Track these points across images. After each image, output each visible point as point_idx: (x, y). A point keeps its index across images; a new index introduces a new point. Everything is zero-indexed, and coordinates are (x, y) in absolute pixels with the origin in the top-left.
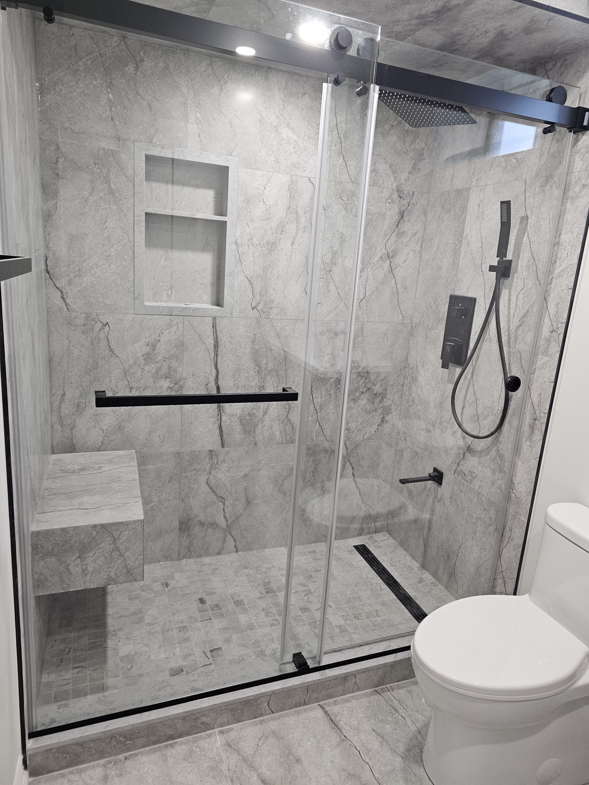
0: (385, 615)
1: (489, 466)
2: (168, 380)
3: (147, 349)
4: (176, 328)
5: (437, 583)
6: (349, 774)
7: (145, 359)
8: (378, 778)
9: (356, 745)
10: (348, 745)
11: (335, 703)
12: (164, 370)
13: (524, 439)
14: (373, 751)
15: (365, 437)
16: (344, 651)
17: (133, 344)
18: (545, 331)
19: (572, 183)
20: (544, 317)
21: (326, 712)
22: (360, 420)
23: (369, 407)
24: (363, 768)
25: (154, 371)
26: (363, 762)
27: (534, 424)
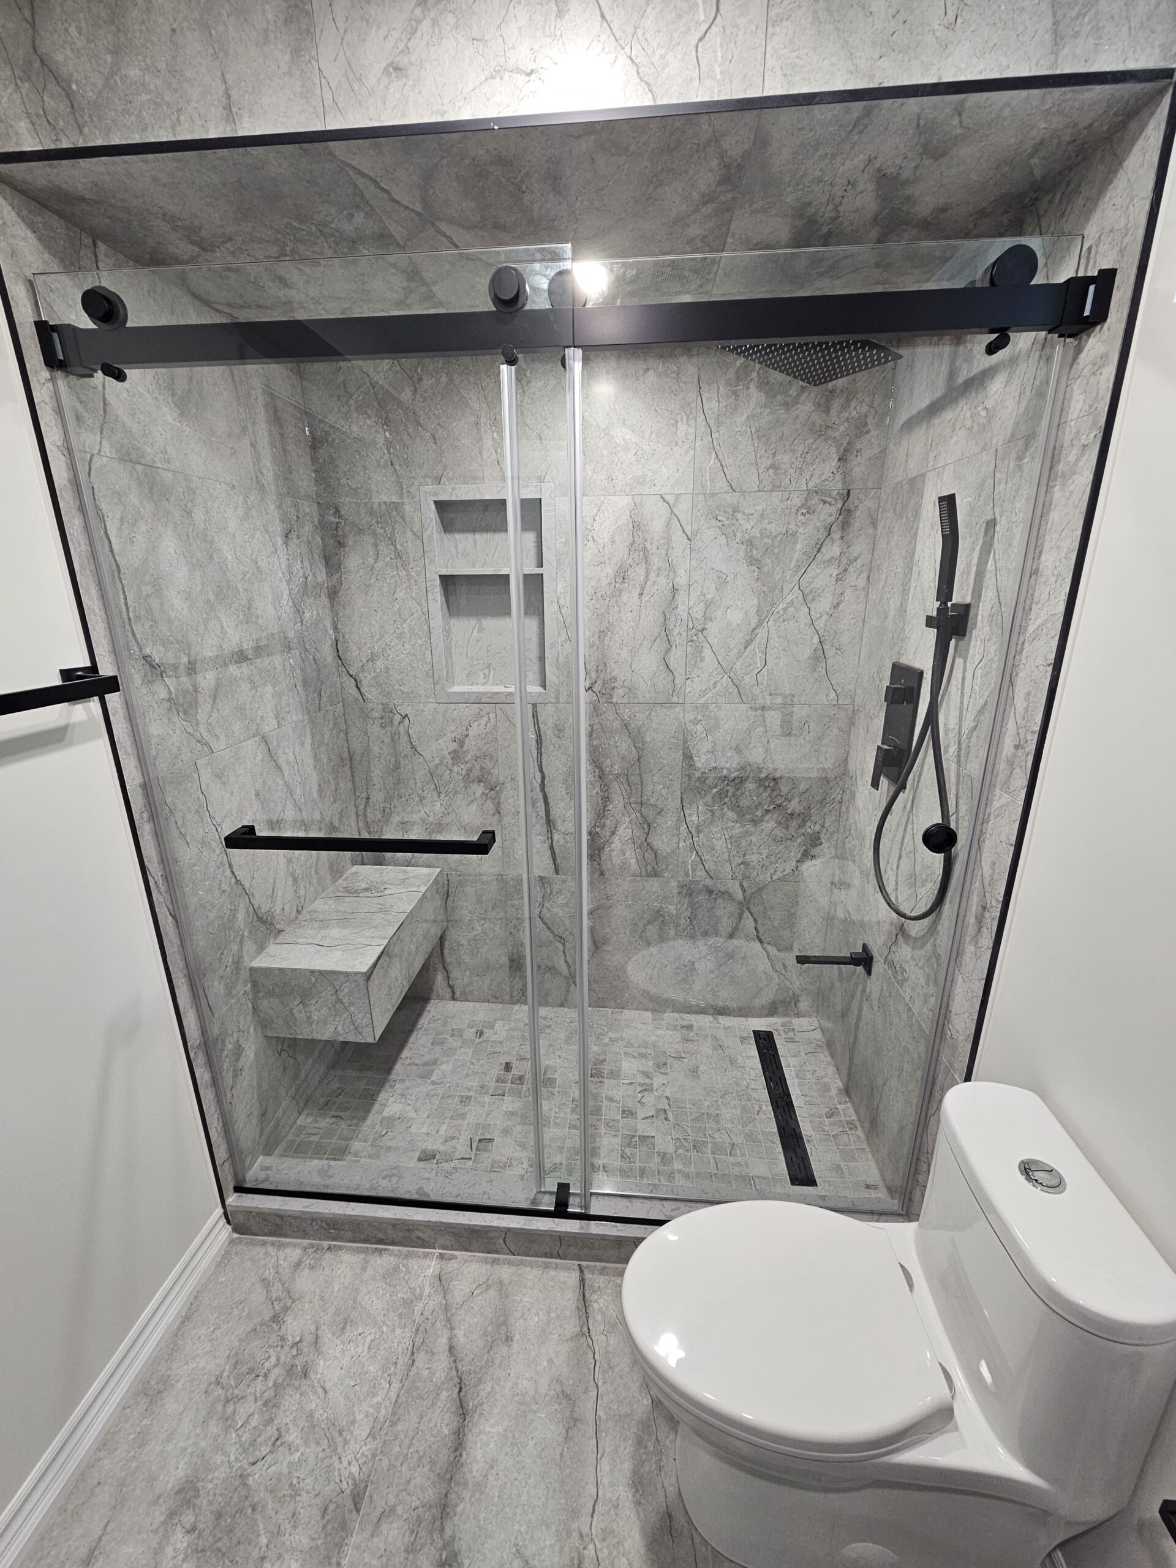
0: (743, 1155)
1: (922, 968)
2: (482, 784)
3: (454, 746)
4: (486, 719)
5: (858, 1124)
6: (563, 1391)
7: (452, 758)
8: (600, 1417)
9: (596, 1349)
10: (585, 1346)
11: (602, 1272)
12: (476, 772)
13: (968, 939)
14: (617, 1370)
15: (774, 877)
16: (634, 1200)
17: (437, 740)
18: (1008, 743)
19: (1065, 445)
20: (1008, 717)
21: (582, 1281)
22: (765, 852)
23: (779, 833)
24: (586, 1392)
25: (464, 772)
26: (592, 1382)
27: (982, 915)
